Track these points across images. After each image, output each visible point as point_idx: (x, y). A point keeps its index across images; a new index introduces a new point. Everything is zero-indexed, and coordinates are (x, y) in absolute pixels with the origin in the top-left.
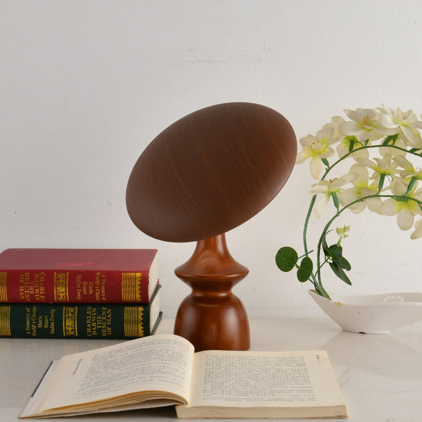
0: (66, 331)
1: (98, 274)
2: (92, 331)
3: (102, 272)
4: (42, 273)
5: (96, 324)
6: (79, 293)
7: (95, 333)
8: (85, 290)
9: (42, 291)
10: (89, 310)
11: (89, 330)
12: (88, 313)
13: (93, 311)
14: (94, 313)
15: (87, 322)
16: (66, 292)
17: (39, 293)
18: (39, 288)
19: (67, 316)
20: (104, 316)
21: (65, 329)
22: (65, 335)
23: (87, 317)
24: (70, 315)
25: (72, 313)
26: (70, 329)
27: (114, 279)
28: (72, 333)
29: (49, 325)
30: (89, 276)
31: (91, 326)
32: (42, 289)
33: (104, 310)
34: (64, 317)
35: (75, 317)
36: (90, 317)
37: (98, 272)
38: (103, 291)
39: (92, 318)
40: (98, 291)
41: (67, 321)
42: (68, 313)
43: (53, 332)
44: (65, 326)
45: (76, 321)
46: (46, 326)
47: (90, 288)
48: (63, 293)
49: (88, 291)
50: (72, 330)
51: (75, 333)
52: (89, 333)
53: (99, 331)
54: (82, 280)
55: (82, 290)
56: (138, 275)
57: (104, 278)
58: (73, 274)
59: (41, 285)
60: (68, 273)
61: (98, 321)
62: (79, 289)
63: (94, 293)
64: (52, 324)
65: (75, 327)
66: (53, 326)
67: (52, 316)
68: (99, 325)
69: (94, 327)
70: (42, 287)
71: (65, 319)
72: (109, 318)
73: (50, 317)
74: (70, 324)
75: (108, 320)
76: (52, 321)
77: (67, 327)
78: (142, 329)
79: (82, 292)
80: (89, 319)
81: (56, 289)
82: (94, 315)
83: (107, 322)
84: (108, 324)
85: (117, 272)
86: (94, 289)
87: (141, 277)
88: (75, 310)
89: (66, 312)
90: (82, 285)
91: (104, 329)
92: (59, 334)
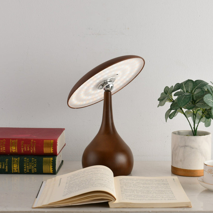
0: (13, 170)
1: (32, 140)
2: (27, 170)
3: (34, 140)
4: (4, 140)
5: (29, 167)
6: (22, 150)
7: (28, 171)
8: (25, 148)
9: (4, 149)
10: (25, 160)
11: (25, 170)
12: (24, 161)
13: (27, 160)
14: (27, 161)
15: (24, 166)
16: (16, 149)
17: (3, 150)
18: (2, 147)
19: (14, 163)
20: (33, 162)
21: (13, 169)
22: (13, 172)
23: (24, 163)
24: (16, 162)
25: (17, 161)
26: (16, 169)
27: (40, 143)
28: (17, 171)
29: (5, 167)
30: (27, 142)
31: (26, 167)
32: (4, 148)
33: (33, 160)
34: (12, 163)
35: (18, 163)
36: (26, 163)
37: (32, 139)
38: (34, 149)
39: (27, 164)
40: (32, 149)
41: (14, 165)
42: (15, 161)
43: (7, 170)
44: (13, 167)
45: (19, 165)
46: (3, 168)
47: (28, 148)
48: (14, 150)
49: (27, 149)
50: (17, 170)
51: (18, 171)
52: (25, 171)
53: (30, 170)
54: (24, 143)
55: (24, 149)
56: (52, 141)
57: (35, 143)
58: (20, 140)
59: (3, 146)
60: (17, 140)
61: (30, 165)
62: (22, 148)
63: (30, 150)
64: (7, 166)
65: (18, 168)
66: (7, 167)
67: (6, 163)
68: (30, 167)
69: (28, 168)
70: (4, 147)
71: (13, 164)
72: (35, 164)
73: (5, 163)
74: (15, 167)
75: (35, 165)
76: (7, 165)
77: (14, 168)
78: (52, 169)
79: (24, 150)
80: (25, 164)
81: (11, 148)
82: (28, 162)
83: (34, 165)
84: (35, 166)
85: (41, 140)
86: (30, 148)
87: (53, 142)
88: (18, 160)
89: (13, 160)
90: (24, 146)
91: (33, 169)
92: (10, 172)
